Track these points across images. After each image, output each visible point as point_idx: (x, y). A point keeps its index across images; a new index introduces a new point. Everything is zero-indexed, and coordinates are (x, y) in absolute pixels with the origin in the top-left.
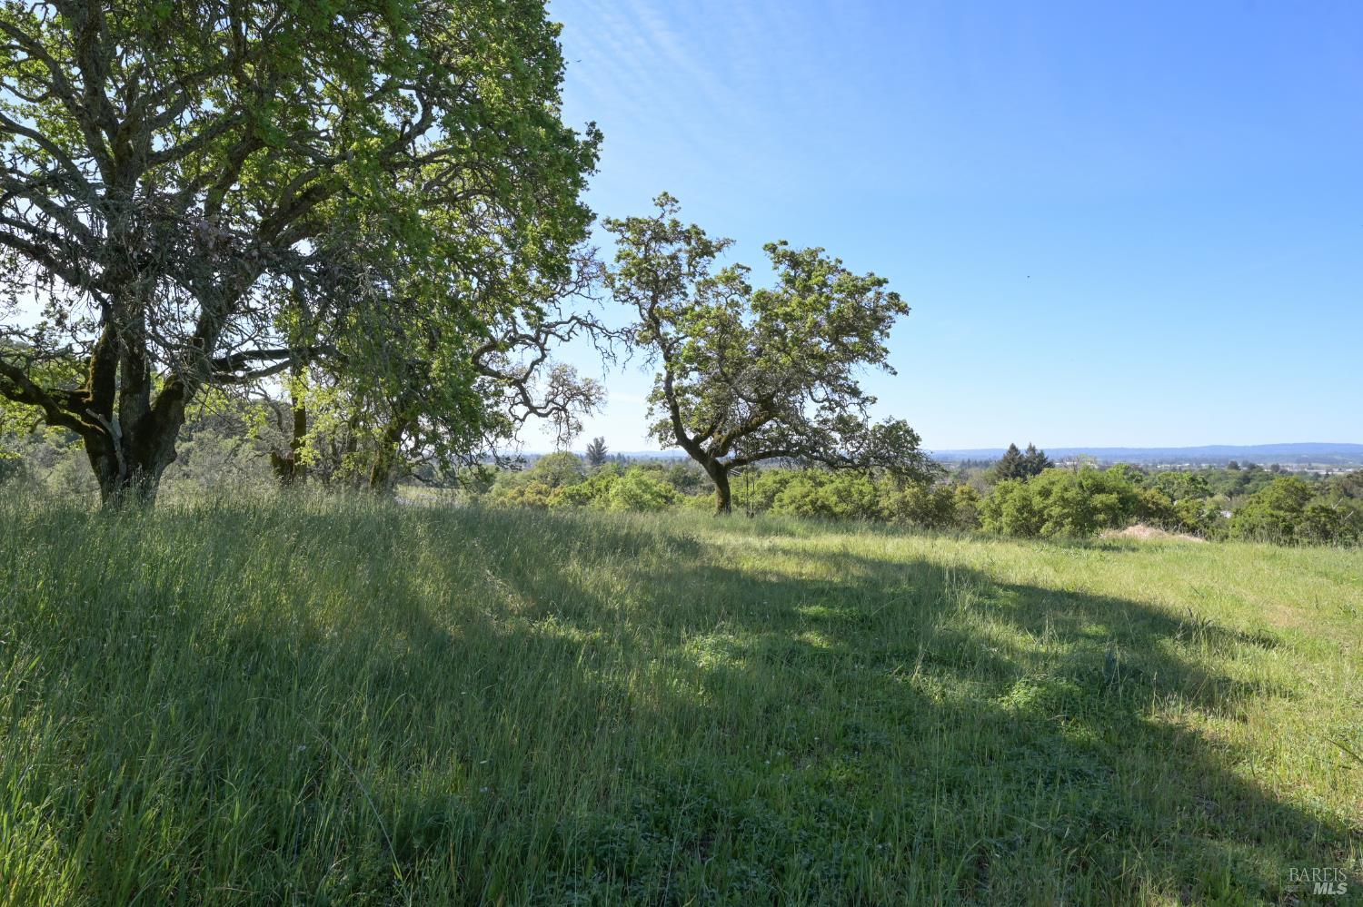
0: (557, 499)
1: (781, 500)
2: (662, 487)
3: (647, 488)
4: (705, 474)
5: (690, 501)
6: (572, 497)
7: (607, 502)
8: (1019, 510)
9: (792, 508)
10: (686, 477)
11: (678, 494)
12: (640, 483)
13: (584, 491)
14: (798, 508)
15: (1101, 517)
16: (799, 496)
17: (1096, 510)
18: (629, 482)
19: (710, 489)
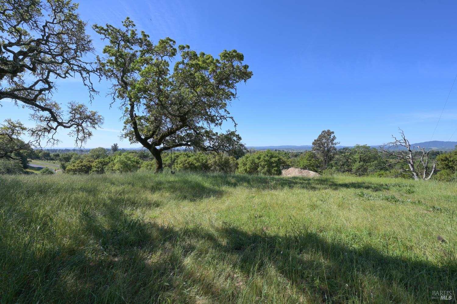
0: (96, 164)
1: (177, 162)
2: (136, 158)
3: (129, 159)
4: (150, 154)
5: (145, 163)
6: (101, 163)
7: (114, 164)
8: (251, 163)
9: (181, 165)
10: (144, 155)
11: (141, 161)
12: (126, 158)
13: (106, 161)
14: (183, 165)
15: (274, 165)
16: (183, 161)
17: (272, 163)
18: (123, 158)
19: (152, 159)
